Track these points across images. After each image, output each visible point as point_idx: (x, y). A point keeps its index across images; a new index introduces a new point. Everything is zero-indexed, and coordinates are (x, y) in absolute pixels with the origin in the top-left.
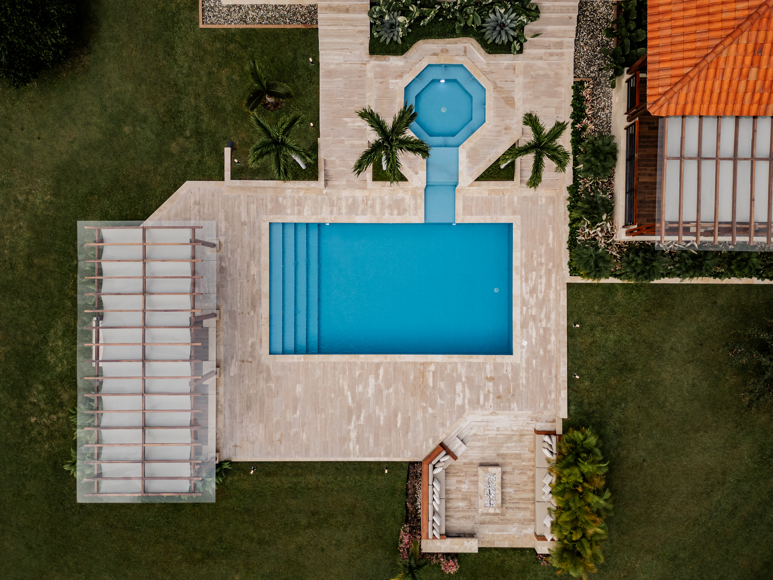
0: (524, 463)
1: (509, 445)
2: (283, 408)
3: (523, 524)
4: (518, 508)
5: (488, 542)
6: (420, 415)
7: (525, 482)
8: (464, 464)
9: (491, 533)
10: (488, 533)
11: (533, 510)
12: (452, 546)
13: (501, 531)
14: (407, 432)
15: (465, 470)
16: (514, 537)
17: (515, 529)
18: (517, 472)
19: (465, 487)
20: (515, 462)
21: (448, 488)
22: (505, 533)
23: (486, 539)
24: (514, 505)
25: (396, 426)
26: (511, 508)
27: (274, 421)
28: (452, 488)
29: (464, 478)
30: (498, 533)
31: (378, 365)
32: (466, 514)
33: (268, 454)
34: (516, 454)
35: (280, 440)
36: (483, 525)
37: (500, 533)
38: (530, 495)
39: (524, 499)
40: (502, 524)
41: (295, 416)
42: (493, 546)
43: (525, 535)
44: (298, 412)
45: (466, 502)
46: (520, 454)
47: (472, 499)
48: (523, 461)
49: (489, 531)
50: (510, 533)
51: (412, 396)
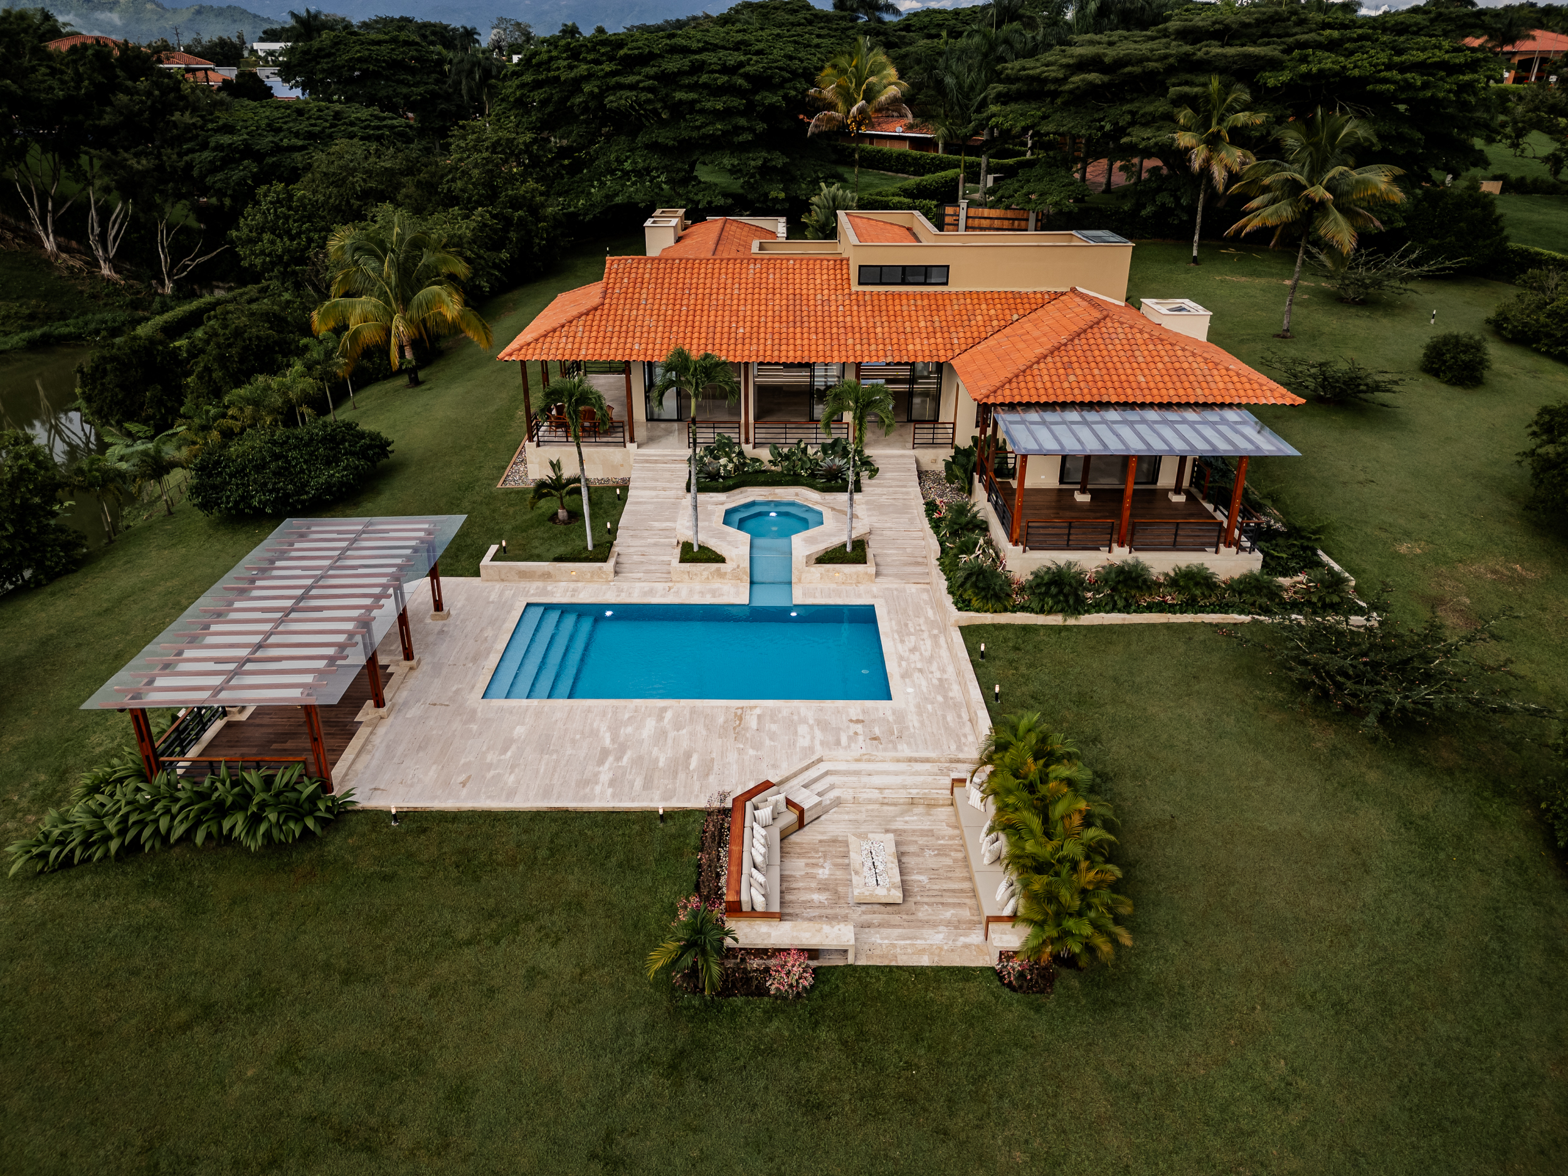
0: (942, 842)
1: (907, 818)
2: (484, 749)
3: (956, 928)
4: (942, 904)
5: (881, 957)
6: (732, 757)
7: (949, 866)
8: (821, 841)
9: (886, 941)
10: (879, 941)
11: (975, 907)
12: (795, 934)
13: (910, 938)
14: (708, 775)
15: (822, 849)
16: (941, 949)
17: (941, 936)
18: (928, 853)
19: (824, 873)
20: (922, 841)
21: (786, 873)
22: (919, 942)
23: (878, 952)
24: (933, 900)
25: (688, 768)
26: (926, 903)
27: (463, 761)
28: (798, 874)
29: (821, 860)
30: (902, 942)
31: (664, 710)
32: (829, 911)
33: (434, 798)
34: (923, 830)
35: (464, 784)
36: (867, 930)
37: (908, 942)
38: (966, 885)
39: (954, 891)
40: (909, 927)
41: (503, 757)
42: (893, 964)
43: (966, 946)
44: (509, 754)
45: (827, 893)
46: (932, 831)
47: (840, 889)
48: (938, 839)
49: (882, 938)
50: (929, 942)
51: (720, 736)
